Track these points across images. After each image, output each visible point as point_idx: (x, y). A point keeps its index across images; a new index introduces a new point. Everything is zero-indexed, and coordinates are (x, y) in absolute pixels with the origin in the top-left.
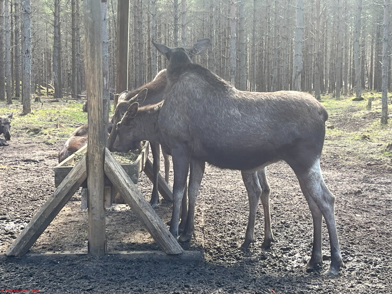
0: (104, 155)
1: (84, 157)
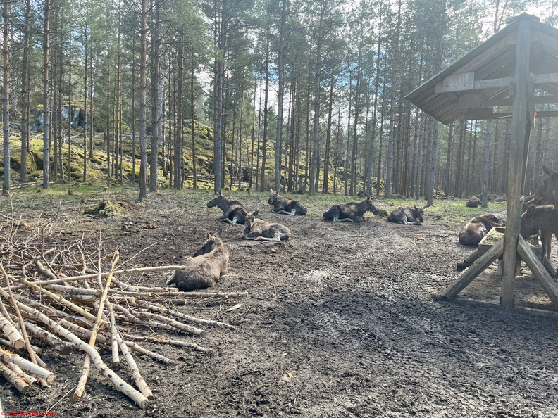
0: (518, 239)
1: (503, 239)
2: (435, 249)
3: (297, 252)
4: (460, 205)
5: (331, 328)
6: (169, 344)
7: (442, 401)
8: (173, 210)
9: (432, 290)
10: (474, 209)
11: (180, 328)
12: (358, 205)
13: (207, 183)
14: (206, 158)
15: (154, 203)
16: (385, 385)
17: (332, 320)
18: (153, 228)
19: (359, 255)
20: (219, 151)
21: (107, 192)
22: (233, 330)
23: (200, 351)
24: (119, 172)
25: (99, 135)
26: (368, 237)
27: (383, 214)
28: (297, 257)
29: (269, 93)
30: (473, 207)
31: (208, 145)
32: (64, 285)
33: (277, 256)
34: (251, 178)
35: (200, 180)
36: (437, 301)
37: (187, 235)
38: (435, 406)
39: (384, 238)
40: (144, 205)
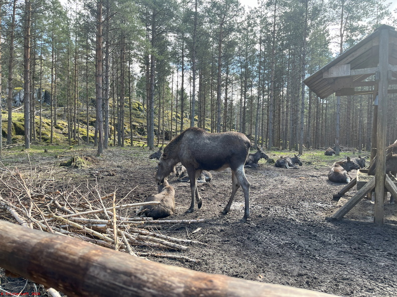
0: (385, 177)
2: (314, 185)
3: (219, 189)
4: (320, 154)
5: (270, 243)
6: (167, 257)
7: (370, 289)
8: (123, 162)
9: (322, 214)
10: (330, 156)
11: (170, 246)
12: (253, 155)
13: (139, 141)
14: (138, 124)
15: (108, 157)
16: (329, 281)
17: (268, 237)
18: (113, 175)
19: (262, 191)
20: (149, 118)
21: (72, 150)
22: (205, 246)
23: (191, 262)
24: (77, 135)
25: (60, 109)
26: (265, 178)
27: (271, 161)
28: (220, 193)
29: (184, 77)
30: (330, 155)
31: (139, 115)
32: (80, 217)
33: (206, 192)
35: (135, 140)
36: (329, 221)
37: (139, 180)
38: (367, 293)
39: (277, 178)
40: (101, 159)
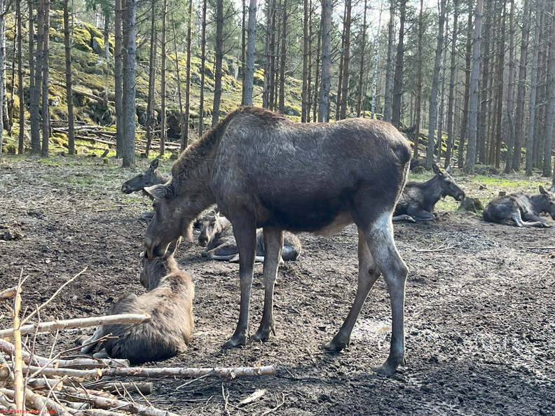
3: (319, 284)
8: (46, 199)
12: (422, 187)
13: (93, 142)
14: (89, 92)
18: (17, 238)
19: (443, 288)
20: (123, 74)
26: (453, 252)
28: (322, 293)
31: (93, 64)
34: (186, 132)
35: (83, 136)
37: (90, 252)
39: (487, 254)
